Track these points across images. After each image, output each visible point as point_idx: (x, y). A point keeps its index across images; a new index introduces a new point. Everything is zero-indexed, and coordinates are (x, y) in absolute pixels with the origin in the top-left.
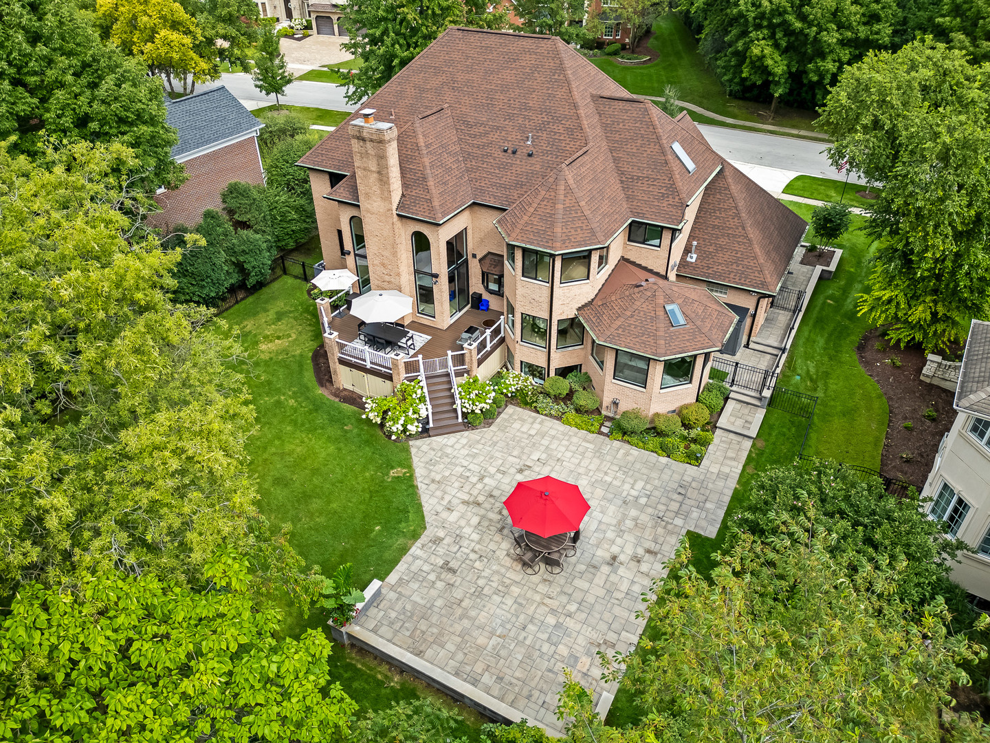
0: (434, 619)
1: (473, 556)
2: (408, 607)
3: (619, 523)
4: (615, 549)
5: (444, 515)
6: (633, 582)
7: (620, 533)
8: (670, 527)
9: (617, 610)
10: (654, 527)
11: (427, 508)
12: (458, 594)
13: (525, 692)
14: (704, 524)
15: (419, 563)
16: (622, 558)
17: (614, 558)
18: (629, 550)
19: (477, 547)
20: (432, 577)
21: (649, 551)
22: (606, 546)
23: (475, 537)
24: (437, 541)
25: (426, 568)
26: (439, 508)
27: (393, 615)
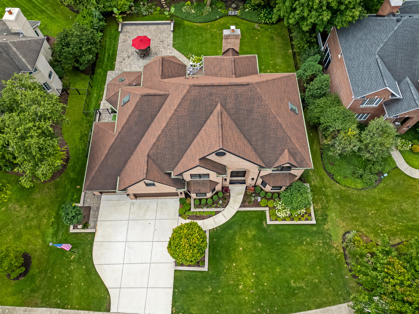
0: (158, 33)
1: (159, 46)
2: (165, 32)
3: (130, 66)
4: (129, 60)
5: (171, 51)
6: (123, 54)
7: (129, 64)
8: (119, 70)
9: (124, 48)
10: (122, 68)
11: (176, 51)
12: (157, 38)
13: (135, 30)
14: (111, 74)
15: (169, 40)
16: (127, 58)
17: (129, 58)
18: (126, 60)
19: (159, 48)
20: (164, 39)
21: (122, 62)
22: (131, 59)
23: (161, 50)
24: (168, 45)
25: (167, 40)
26: (173, 52)
27: (166, 30)
